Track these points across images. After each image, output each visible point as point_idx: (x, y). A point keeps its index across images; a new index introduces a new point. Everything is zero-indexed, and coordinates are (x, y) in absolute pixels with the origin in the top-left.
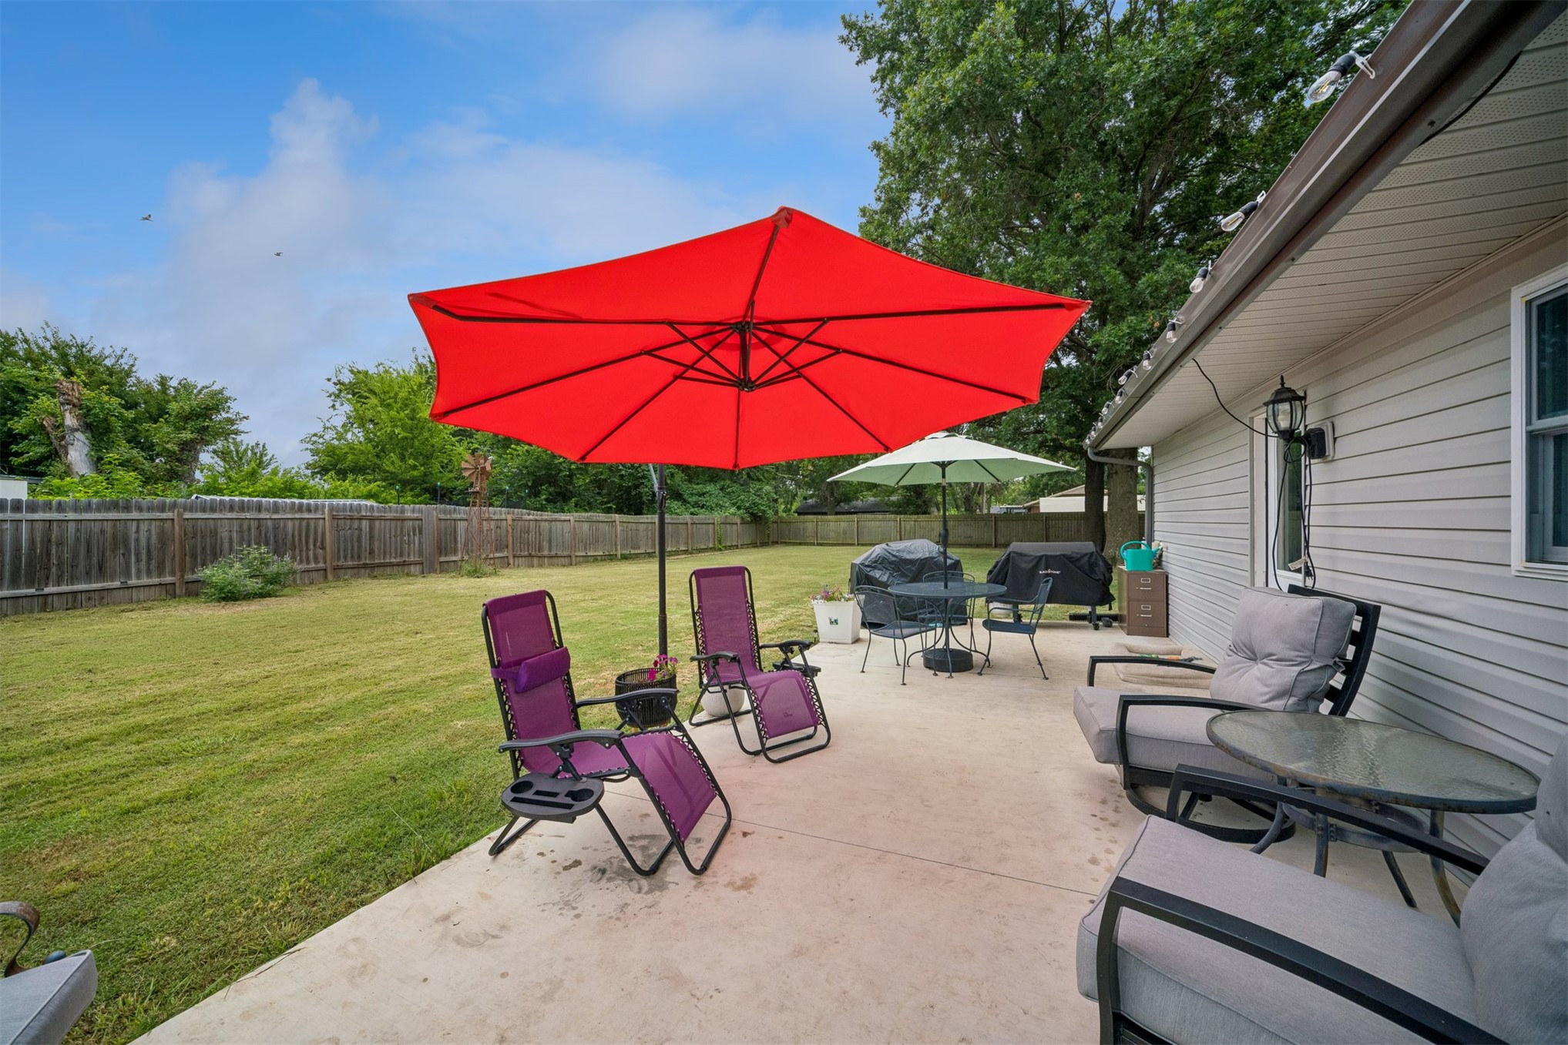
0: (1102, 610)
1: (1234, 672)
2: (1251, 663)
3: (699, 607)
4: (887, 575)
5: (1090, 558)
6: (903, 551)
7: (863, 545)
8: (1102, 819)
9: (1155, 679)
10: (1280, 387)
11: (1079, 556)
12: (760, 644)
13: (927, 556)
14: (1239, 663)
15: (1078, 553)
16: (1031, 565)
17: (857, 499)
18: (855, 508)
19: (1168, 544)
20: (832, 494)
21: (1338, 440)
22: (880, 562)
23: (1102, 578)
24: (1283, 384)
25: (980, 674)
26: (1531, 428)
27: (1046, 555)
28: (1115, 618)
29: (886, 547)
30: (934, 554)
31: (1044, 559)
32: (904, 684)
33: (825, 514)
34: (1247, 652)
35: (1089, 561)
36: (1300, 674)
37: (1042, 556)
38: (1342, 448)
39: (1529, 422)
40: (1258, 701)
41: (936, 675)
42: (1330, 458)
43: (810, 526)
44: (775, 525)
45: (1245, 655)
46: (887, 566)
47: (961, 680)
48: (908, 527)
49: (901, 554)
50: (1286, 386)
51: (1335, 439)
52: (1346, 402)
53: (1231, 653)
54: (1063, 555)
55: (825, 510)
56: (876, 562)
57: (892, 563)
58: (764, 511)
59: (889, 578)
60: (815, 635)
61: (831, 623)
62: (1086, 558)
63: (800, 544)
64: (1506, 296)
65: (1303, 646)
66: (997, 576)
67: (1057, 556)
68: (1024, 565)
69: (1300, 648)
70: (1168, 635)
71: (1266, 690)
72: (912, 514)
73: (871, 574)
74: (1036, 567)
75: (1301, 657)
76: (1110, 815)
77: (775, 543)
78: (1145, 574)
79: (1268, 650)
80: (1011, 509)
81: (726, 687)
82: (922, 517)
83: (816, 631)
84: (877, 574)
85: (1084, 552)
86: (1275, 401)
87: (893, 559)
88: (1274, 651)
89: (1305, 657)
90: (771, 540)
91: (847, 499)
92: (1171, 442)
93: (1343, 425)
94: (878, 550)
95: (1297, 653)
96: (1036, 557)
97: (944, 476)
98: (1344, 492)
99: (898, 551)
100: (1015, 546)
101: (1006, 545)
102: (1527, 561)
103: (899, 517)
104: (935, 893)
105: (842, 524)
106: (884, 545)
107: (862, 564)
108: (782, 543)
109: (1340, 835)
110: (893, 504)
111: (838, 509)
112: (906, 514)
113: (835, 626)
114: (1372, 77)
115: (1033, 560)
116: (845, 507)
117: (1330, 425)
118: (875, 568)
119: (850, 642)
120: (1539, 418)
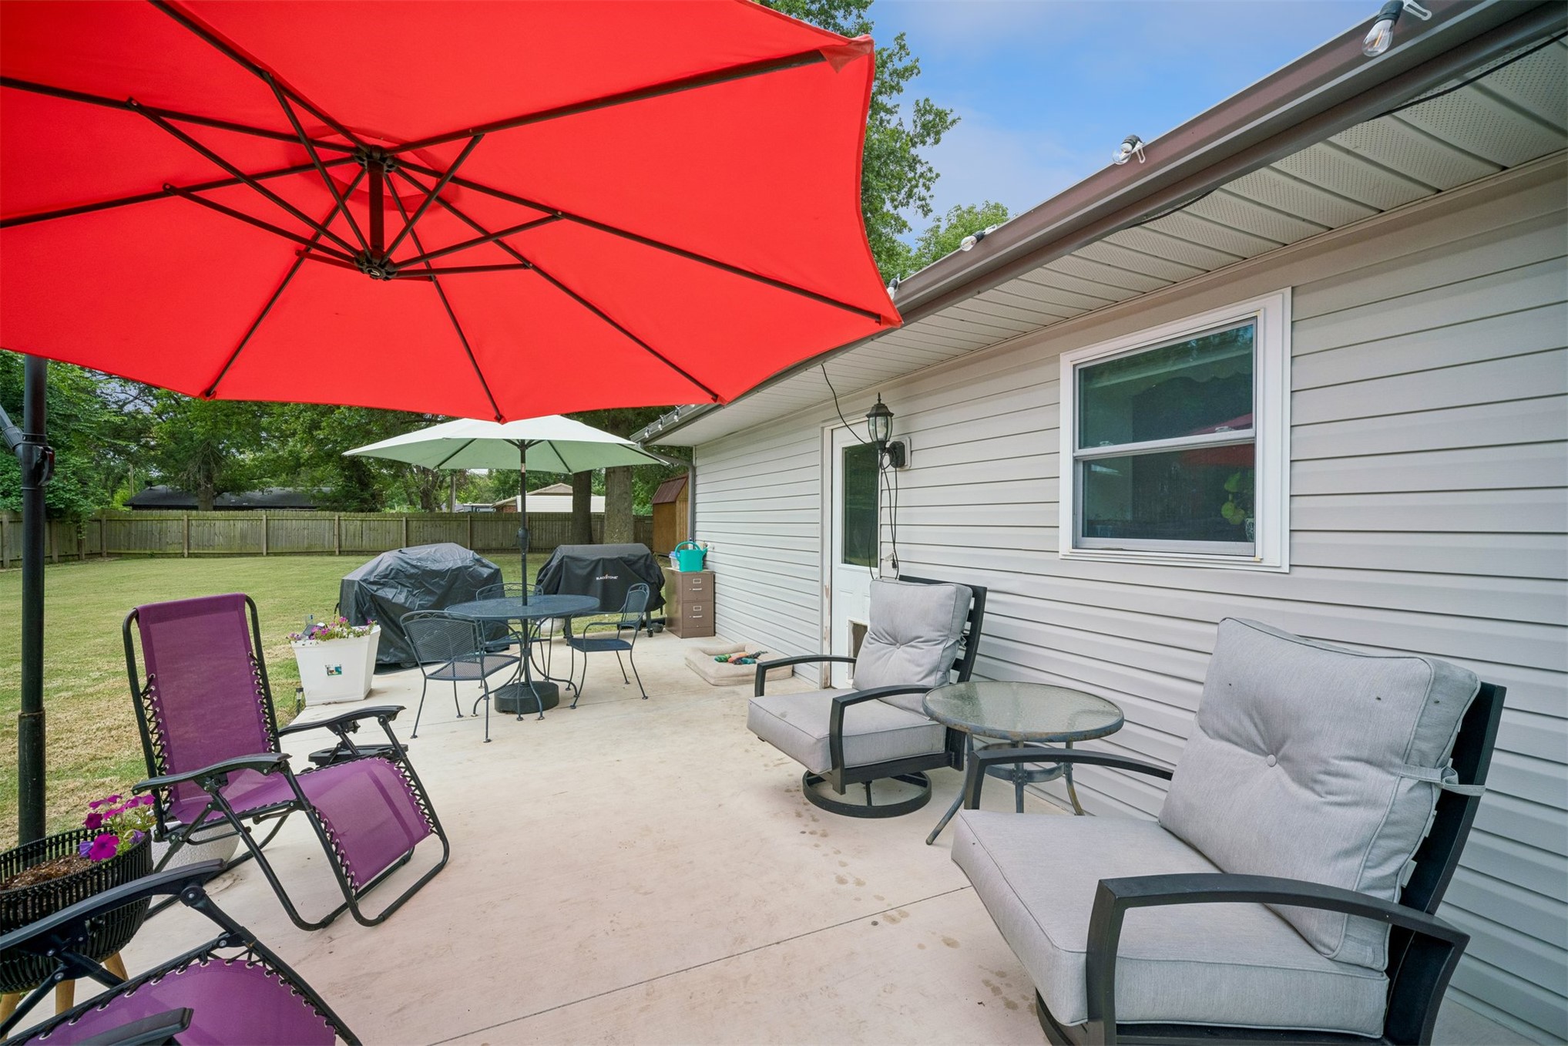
0: (655, 614)
1: (879, 658)
2: (892, 648)
3: (150, 681)
4: (404, 594)
5: (646, 560)
6: (426, 560)
7: (276, 554)
8: (811, 833)
9: (740, 678)
10: (877, 402)
11: (636, 558)
12: (279, 730)
13: (460, 564)
14: (883, 649)
15: (634, 556)
16: (589, 569)
17: (254, 487)
18: (249, 501)
19: (715, 544)
20: (209, 478)
21: (913, 453)
22: (393, 577)
23: (657, 581)
24: (879, 400)
25: (573, 707)
26: (1075, 455)
27: (603, 559)
28: (662, 622)
29: (401, 555)
30: (468, 563)
31: (601, 562)
32: (489, 741)
33: (195, 508)
34: (889, 638)
35: (645, 564)
36: (944, 650)
37: (599, 560)
38: (913, 460)
39: (1074, 451)
40: (915, 681)
41: (520, 719)
42: (907, 468)
43: (174, 526)
44: (96, 525)
45: (886, 641)
46: (404, 581)
47: (554, 721)
48: (352, 528)
49: (424, 564)
50: (882, 402)
51: (911, 452)
52: (921, 422)
53: (873, 641)
54: (621, 558)
55: (194, 502)
56: (386, 576)
57: (410, 576)
58: (72, 501)
59: (406, 598)
60: (299, 696)
61: (330, 672)
62: (642, 561)
63: (152, 556)
64: (1056, 359)
65: (943, 627)
66: (548, 585)
67: (615, 559)
68: (579, 572)
69: (942, 629)
70: (715, 633)
71: (919, 669)
72: (356, 510)
73: (380, 593)
74: (592, 574)
75: (941, 636)
76: (813, 826)
77: (94, 556)
78: (697, 575)
79: (914, 634)
80: (477, 507)
81: (247, 822)
82: (373, 515)
83: (301, 690)
84: (388, 593)
85: (643, 554)
86: (876, 415)
87: (413, 571)
88: (922, 635)
89: (945, 636)
90: (85, 550)
91: (236, 487)
92: (718, 445)
93: (918, 442)
94: (388, 559)
95: (939, 634)
96: (592, 561)
97: (523, 461)
98: (916, 497)
99: (419, 560)
100: (564, 550)
101: (551, 549)
102: (1073, 548)
103: (336, 515)
104: (746, 1003)
105: (239, 524)
106: (395, 553)
107: (364, 581)
108: (110, 555)
109: (1030, 776)
110: (326, 498)
111: (219, 501)
112: (345, 510)
113: (336, 677)
114: (1141, 162)
115: (590, 564)
116: (231, 498)
117: (908, 440)
118: (384, 585)
119: (363, 696)
120: (1080, 448)
